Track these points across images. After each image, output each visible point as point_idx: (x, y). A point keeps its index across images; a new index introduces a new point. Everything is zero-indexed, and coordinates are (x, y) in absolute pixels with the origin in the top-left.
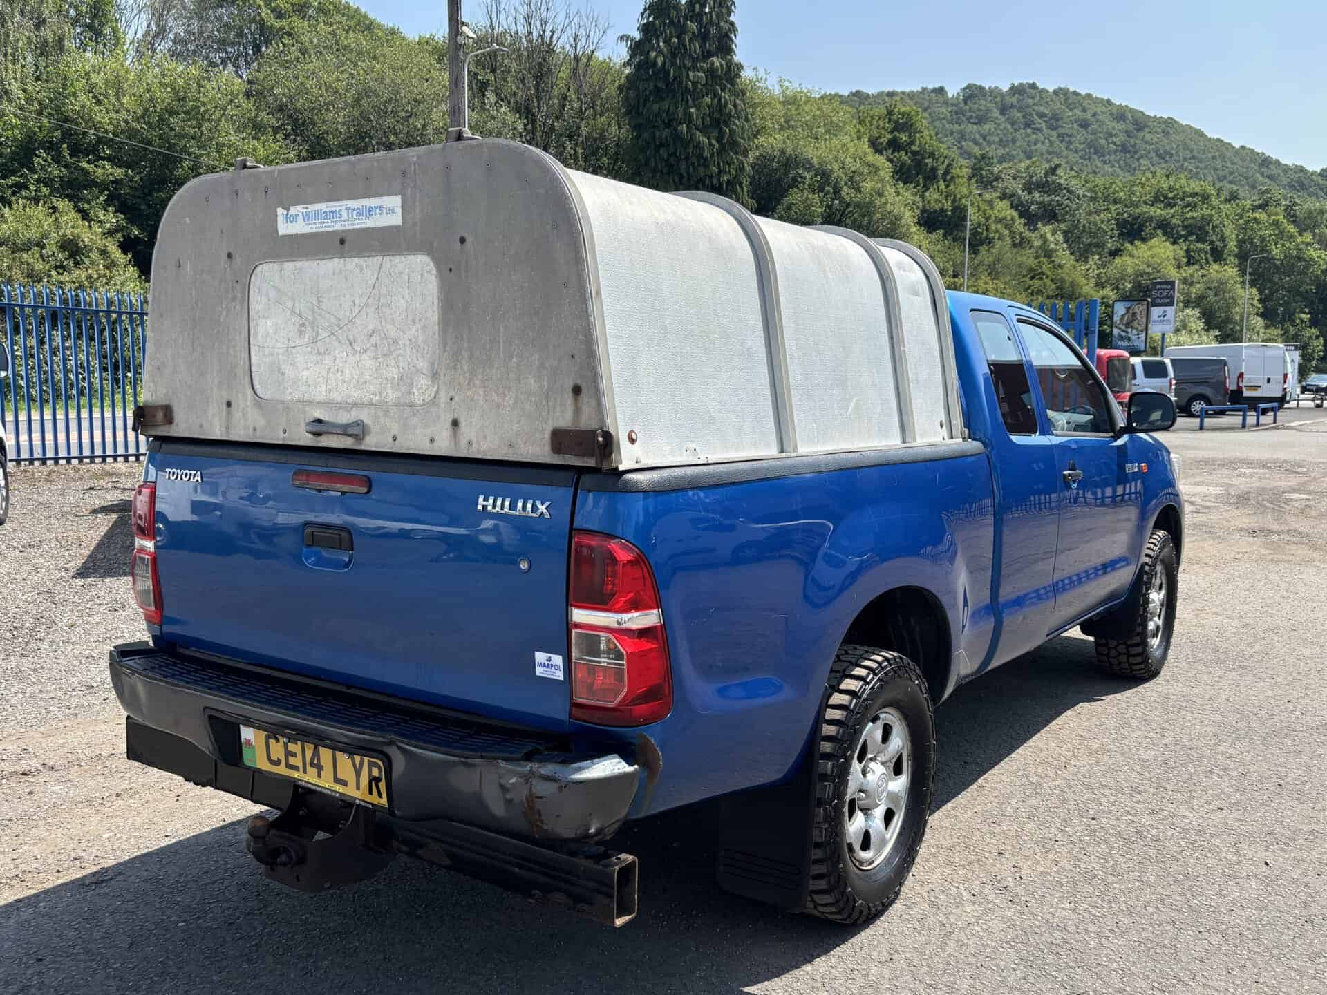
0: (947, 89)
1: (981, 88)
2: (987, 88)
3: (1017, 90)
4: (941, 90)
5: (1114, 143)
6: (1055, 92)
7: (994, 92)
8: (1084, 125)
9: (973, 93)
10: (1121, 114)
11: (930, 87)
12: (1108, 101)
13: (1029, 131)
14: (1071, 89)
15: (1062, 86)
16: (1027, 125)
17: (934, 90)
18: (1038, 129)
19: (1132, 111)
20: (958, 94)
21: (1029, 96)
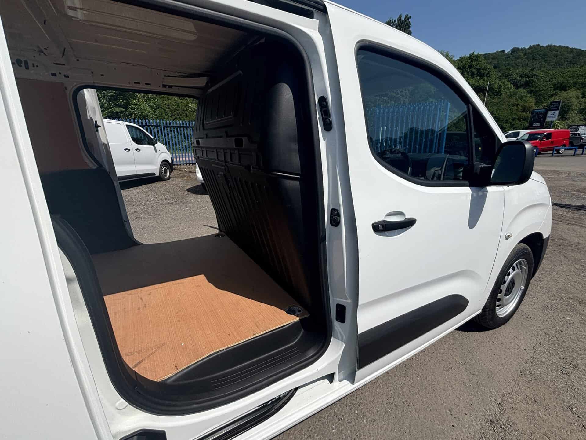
0: (505, 50)
1: (518, 48)
2: (520, 48)
3: (531, 48)
4: (504, 51)
5: (567, 61)
6: (547, 47)
7: (523, 50)
8: (556, 56)
9: (515, 50)
10: (572, 50)
11: (499, 50)
12: (568, 47)
13: (534, 60)
14: (553, 45)
15: (550, 44)
16: (533, 59)
17: (501, 52)
18: (537, 60)
19: (576, 49)
20: (509, 52)
21: (536, 49)
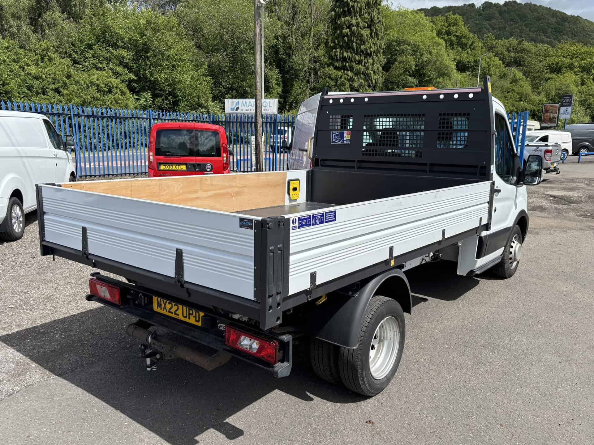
1: (491, 3)
2: (494, 3)
3: (506, 4)
4: (473, 5)
5: (551, 28)
6: (525, 5)
7: (497, 5)
8: (539, 19)
9: (487, 5)
10: (556, 14)
11: (468, 4)
12: (550, 9)
13: (512, 22)
14: (533, 3)
18: (516, 22)
19: (560, 13)
20: (480, 7)
21: (513, 6)
